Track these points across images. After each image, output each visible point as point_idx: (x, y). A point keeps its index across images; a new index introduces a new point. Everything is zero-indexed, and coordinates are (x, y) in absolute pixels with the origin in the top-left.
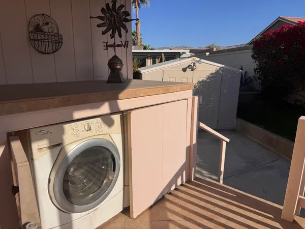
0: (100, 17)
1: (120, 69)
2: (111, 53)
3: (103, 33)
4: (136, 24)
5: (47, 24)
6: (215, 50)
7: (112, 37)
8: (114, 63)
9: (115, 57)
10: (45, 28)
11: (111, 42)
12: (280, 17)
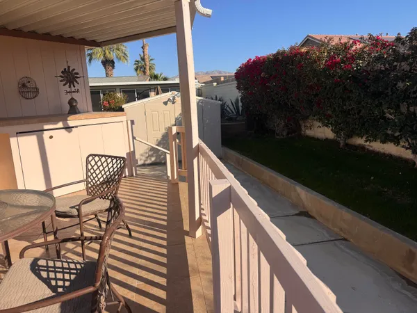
0: (61, 76)
1: (76, 106)
2: (69, 97)
3: (64, 85)
4: (142, 48)
5: (29, 82)
6: (222, 79)
7: (70, 87)
8: (71, 101)
9: (72, 99)
10: (28, 85)
11: (68, 90)
12: (308, 36)
